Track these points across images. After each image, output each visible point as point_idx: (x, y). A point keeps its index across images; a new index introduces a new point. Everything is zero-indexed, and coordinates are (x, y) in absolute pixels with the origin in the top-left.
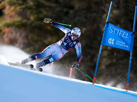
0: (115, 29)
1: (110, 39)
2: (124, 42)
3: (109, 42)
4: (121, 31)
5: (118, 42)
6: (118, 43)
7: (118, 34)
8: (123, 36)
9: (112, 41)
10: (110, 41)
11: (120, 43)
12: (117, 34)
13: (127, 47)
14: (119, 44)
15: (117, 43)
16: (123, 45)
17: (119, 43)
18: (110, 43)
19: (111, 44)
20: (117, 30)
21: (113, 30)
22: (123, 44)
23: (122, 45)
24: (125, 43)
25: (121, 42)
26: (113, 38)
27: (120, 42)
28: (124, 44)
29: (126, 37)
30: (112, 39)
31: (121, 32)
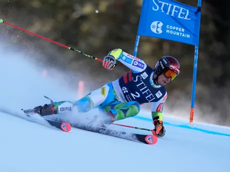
0: (164, 3)
1: (155, 23)
2: (182, 28)
3: (152, 29)
4: (175, 6)
5: (171, 27)
6: (170, 30)
7: (170, 13)
8: (179, 17)
9: (158, 27)
10: (154, 27)
11: (175, 30)
12: (168, 14)
13: (188, 36)
14: (171, 32)
15: (168, 29)
16: (181, 34)
17: (172, 30)
18: (154, 30)
19: (156, 32)
20: (168, 4)
21: (160, 5)
22: (180, 32)
23: (178, 34)
24: (183, 30)
25: (177, 29)
26: (159, 20)
27: (174, 28)
28: (183, 33)
29: (186, 18)
30: (158, 23)
31: (176, 9)
